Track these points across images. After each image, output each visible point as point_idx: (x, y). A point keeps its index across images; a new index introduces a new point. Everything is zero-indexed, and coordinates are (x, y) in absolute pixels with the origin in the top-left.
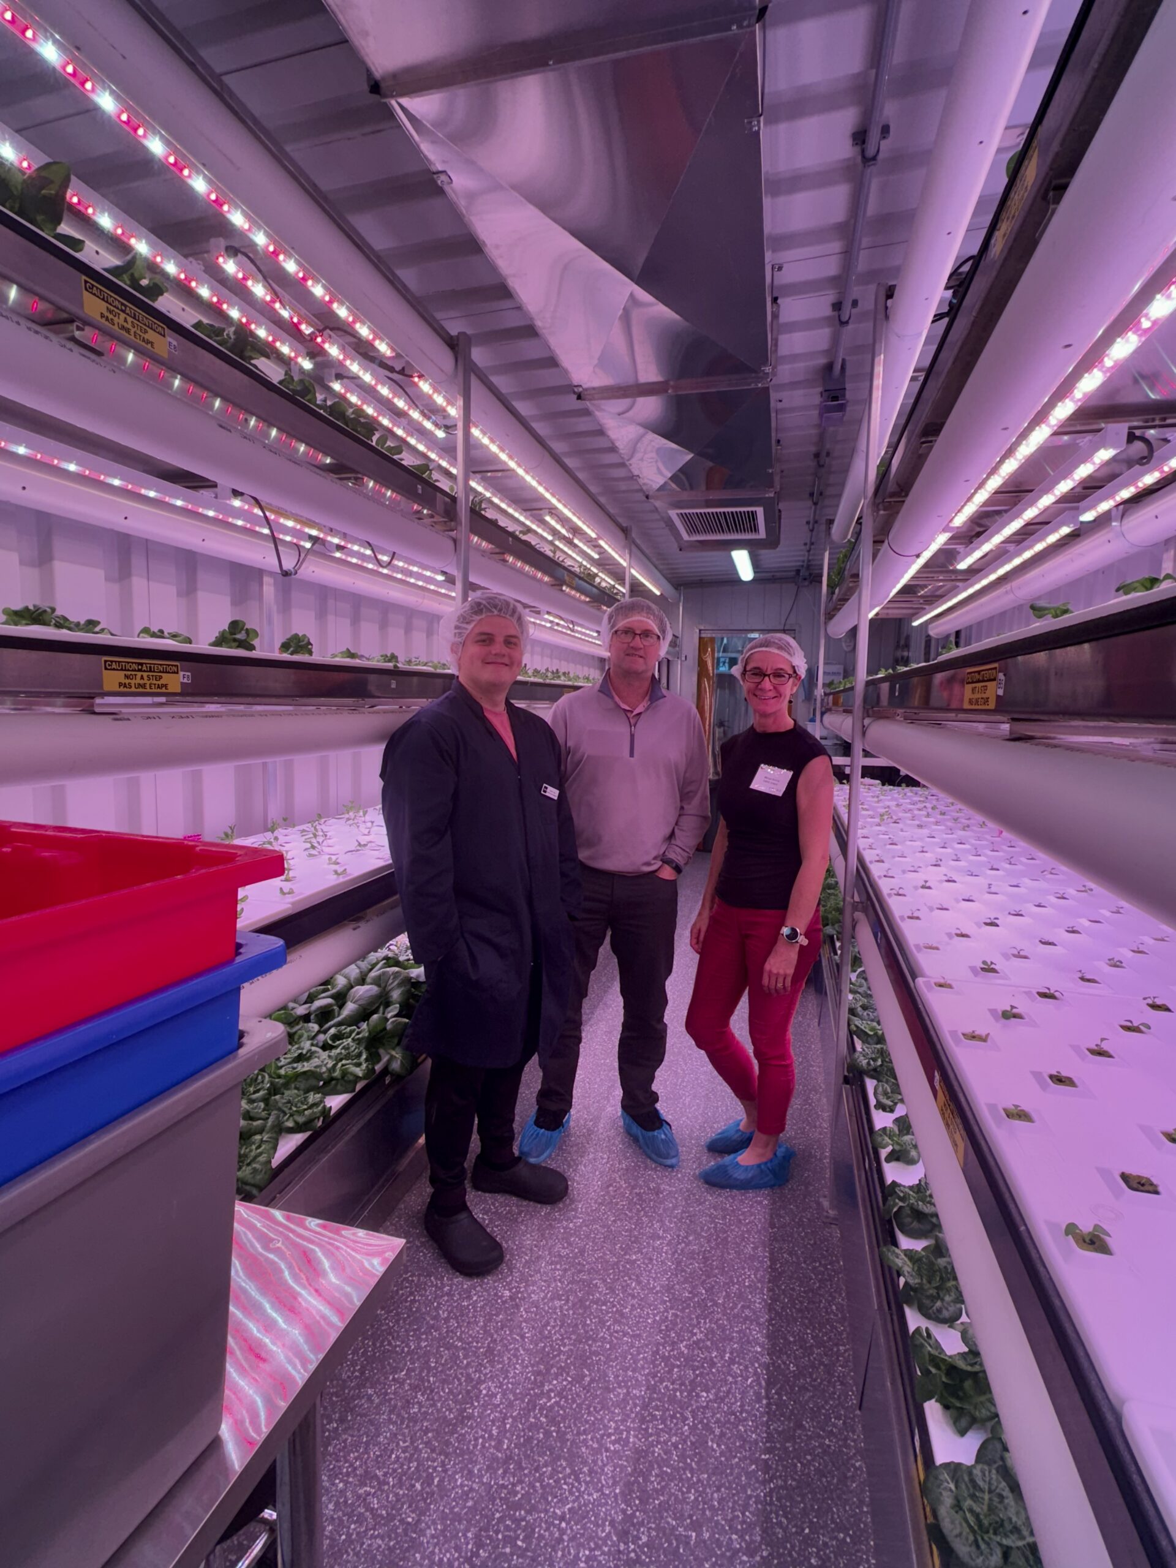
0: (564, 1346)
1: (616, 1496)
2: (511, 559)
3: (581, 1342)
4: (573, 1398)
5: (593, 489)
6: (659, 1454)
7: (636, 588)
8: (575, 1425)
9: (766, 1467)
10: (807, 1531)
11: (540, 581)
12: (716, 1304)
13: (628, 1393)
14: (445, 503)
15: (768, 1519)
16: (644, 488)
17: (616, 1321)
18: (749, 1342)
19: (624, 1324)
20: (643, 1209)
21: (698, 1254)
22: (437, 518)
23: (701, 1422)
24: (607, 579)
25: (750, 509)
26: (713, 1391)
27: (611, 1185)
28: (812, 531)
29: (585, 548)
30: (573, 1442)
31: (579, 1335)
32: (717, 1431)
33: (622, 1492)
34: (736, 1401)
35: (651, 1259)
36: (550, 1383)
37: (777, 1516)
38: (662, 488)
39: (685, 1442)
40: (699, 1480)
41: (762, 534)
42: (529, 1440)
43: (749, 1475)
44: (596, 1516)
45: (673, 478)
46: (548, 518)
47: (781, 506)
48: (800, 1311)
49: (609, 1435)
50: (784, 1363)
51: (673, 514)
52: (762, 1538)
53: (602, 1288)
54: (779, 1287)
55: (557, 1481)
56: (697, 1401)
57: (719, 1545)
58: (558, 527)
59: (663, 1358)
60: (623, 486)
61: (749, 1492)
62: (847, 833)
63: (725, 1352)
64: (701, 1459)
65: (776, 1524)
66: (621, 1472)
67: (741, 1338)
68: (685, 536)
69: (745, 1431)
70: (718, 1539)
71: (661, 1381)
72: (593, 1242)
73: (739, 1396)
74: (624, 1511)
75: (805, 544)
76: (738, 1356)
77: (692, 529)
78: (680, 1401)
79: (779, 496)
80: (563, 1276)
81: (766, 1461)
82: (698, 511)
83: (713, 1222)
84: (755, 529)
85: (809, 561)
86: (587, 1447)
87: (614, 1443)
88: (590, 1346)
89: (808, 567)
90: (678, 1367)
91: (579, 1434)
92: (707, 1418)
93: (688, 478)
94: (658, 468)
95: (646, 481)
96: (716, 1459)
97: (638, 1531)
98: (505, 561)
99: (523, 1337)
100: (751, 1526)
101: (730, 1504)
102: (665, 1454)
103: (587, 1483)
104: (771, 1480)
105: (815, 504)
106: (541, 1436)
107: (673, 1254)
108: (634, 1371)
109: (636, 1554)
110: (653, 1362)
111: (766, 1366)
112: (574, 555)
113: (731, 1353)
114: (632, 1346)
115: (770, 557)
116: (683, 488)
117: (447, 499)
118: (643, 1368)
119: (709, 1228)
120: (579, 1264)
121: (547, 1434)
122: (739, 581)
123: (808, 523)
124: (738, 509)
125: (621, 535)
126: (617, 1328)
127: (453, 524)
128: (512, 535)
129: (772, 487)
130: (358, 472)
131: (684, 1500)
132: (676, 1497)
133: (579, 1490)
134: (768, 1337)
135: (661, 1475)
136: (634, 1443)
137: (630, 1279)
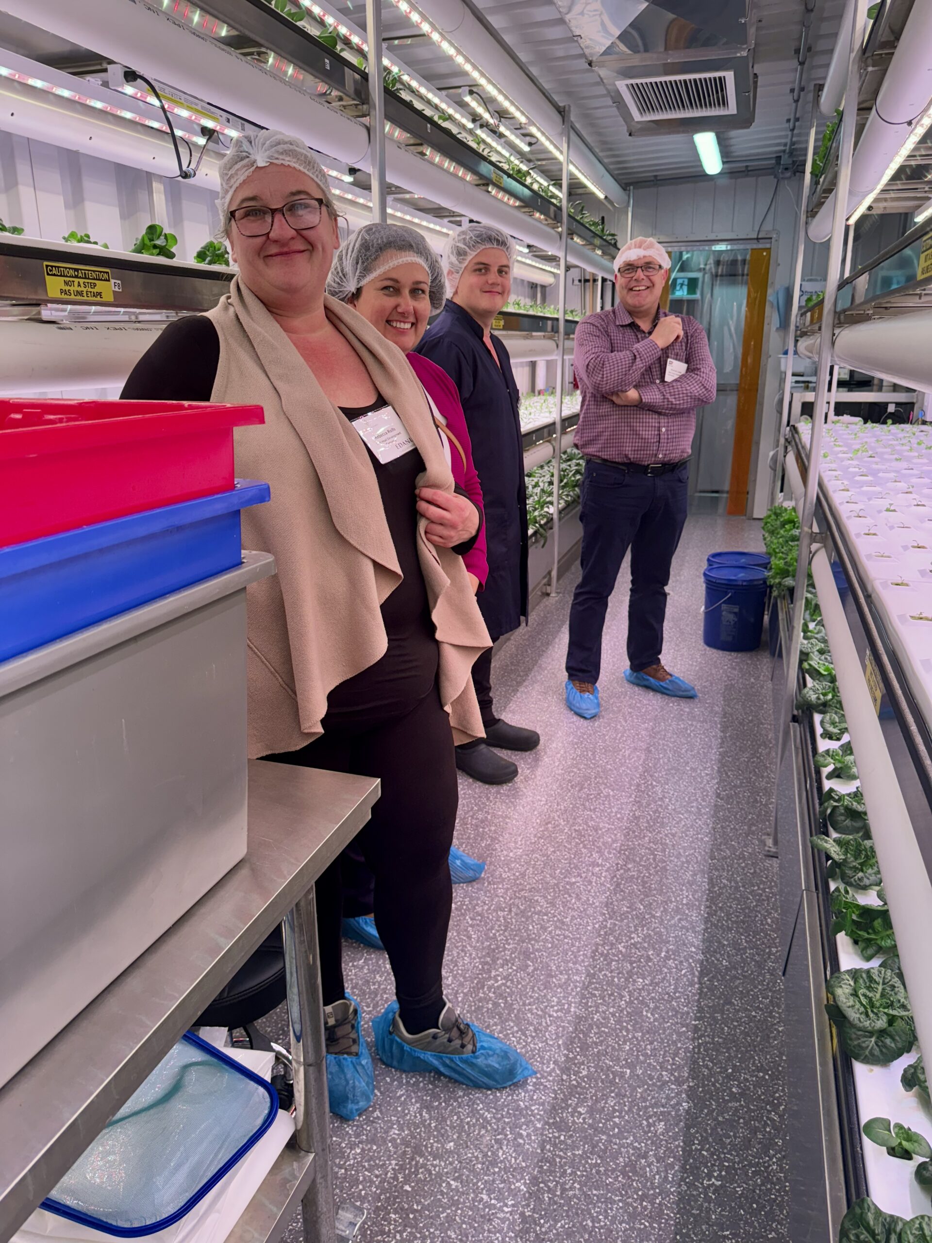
0: (509, 944)
1: (559, 1046)
2: (428, 151)
3: (523, 942)
4: (518, 981)
5: (523, 57)
6: (598, 1020)
7: (575, 190)
8: (521, 999)
9: (696, 1029)
10: (730, 1071)
11: (462, 179)
12: (654, 917)
13: (569, 979)
14: (355, 81)
15: (695, 1062)
16: (587, 51)
17: (556, 927)
18: (684, 944)
19: (564, 930)
20: (582, 842)
21: (637, 879)
22: (348, 102)
23: (637, 999)
24: (539, 179)
25: (717, 74)
26: (649, 979)
27: (550, 822)
28: (797, 101)
29: (512, 138)
30: (519, 1011)
31: (521, 937)
32: (652, 1005)
33: (564, 1043)
34: (670, 985)
35: (590, 883)
36: (497, 970)
37: (704, 1061)
38: (608, 52)
39: (622, 1011)
40: (634, 1037)
41: (732, 108)
42: (479, 1008)
43: (679, 1034)
44: (542, 1058)
45: (623, 37)
46: (468, 99)
47: (757, 69)
48: (736, 922)
49: (552, 1007)
50: (718, 960)
51: (622, 85)
52: (689, 1074)
53: (542, 901)
54: (716, 905)
55: (507, 1035)
56: (633, 985)
57: (651, 1078)
58: (480, 110)
59: (602, 954)
60: (559, 51)
61: (679, 1045)
62: (808, 457)
63: (661, 951)
64: (637, 1023)
65: (703, 1066)
66: (563, 1031)
67: (676, 942)
68: (637, 116)
69: (678, 1005)
70: (650, 1075)
71: (601, 970)
72: (533, 868)
73: (673, 982)
74: (565, 1055)
75: (788, 121)
76: (674, 954)
77: (646, 105)
78: (618, 985)
79: (755, 54)
80: (506, 893)
81: (696, 1026)
82: (653, 80)
83: (653, 854)
84: (723, 102)
85: (793, 144)
86: (532, 1014)
87: (557, 1011)
88: (533, 946)
89: (791, 153)
90: (616, 961)
91: (524, 1004)
92: (643, 997)
93: (643, 37)
94: (603, 24)
95: (588, 42)
96: (650, 1023)
97: (579, 1068)
98: (423, 154)
99: (470, 937)
100: (679, 1068)
101: (662, 1053)
102: (604, 1019)
103: (533, 1037)
104: (699, 1038)
105: (802, 64)
106: (490, 1006)
107: (612, 878)
108: (574, 963)
109: (577, 1082)
110: (592, 957)
111: (701, 963)
112: (499, 148)
113: (667, 952)
114: (573, 945)
115: (742, 139)
116: (634, 49)
117: (357, 77)
118: (583, 961)
119: (648, 859)
120: (521, 884)
121: (497, 1005)
122: (704, 176)
123: (792, 91)
124: (702, 76)
125: (557, 118)
126: (558, 932)
127: (365, 107)
128: (430, 120)
129: (745, 42)
130: (261, 46)
131: (620, 1049)
132: (613, 1048)
133: (526, 1042)
134: (703, 941)
135: (599, 1033)
136: (575, 1012)
137: (570, 896)
